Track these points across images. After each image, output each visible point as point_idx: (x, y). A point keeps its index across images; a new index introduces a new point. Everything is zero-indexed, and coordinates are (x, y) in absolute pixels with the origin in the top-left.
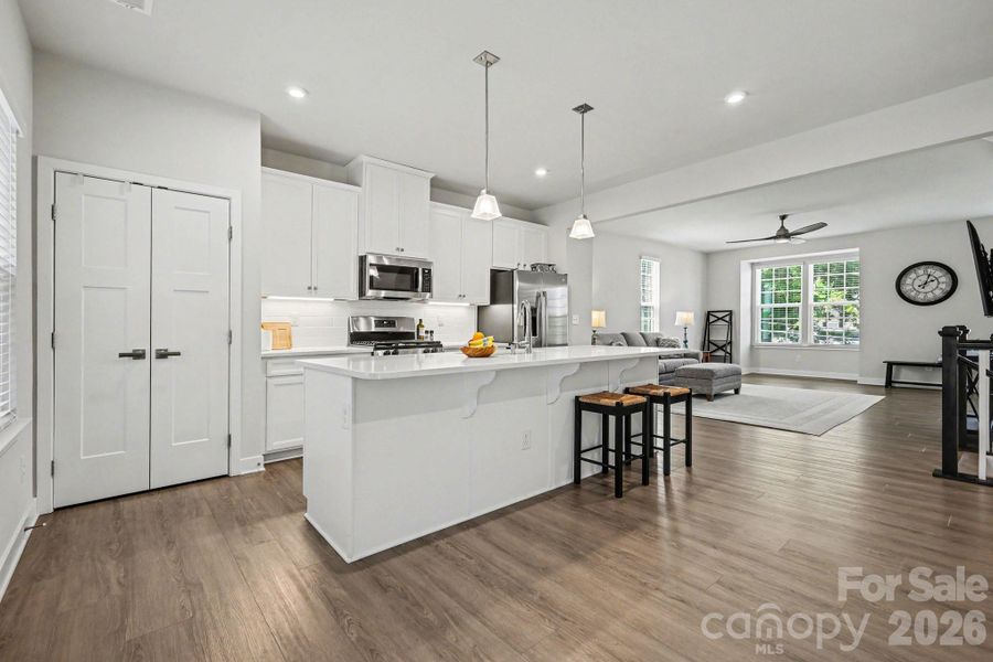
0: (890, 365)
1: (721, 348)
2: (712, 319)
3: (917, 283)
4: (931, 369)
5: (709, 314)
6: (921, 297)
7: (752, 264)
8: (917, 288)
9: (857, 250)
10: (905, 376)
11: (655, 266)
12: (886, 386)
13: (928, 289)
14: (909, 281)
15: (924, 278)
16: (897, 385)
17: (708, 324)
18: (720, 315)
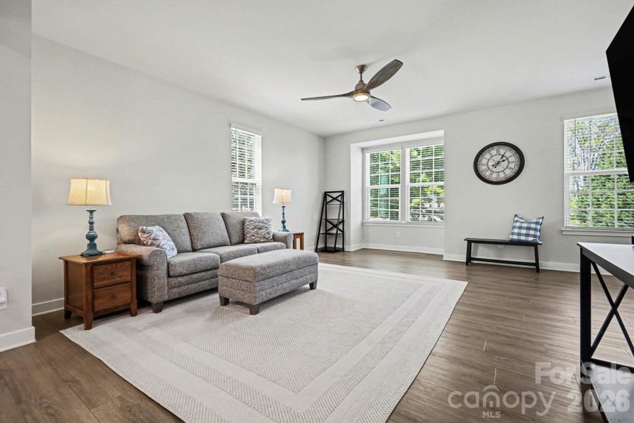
0: (470, 242)
1: (335, 226)
2: (329, 199)
3: (491, 163)
4: (502, 246)
5: (326, 194)
6: (494, 177)
7: (363, 149)
8: (491, 167)
9: (441, 133)
10: (482, 253)
11: (257, 140)
12: (467, 264)
13: (499, 168)
14: (484, 161)
15: (498, 158)
16: (475, 262)
17: (325, 203)
18: (335, 195)
